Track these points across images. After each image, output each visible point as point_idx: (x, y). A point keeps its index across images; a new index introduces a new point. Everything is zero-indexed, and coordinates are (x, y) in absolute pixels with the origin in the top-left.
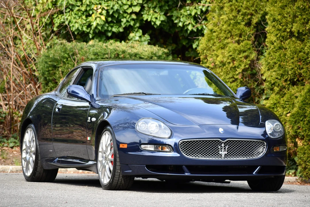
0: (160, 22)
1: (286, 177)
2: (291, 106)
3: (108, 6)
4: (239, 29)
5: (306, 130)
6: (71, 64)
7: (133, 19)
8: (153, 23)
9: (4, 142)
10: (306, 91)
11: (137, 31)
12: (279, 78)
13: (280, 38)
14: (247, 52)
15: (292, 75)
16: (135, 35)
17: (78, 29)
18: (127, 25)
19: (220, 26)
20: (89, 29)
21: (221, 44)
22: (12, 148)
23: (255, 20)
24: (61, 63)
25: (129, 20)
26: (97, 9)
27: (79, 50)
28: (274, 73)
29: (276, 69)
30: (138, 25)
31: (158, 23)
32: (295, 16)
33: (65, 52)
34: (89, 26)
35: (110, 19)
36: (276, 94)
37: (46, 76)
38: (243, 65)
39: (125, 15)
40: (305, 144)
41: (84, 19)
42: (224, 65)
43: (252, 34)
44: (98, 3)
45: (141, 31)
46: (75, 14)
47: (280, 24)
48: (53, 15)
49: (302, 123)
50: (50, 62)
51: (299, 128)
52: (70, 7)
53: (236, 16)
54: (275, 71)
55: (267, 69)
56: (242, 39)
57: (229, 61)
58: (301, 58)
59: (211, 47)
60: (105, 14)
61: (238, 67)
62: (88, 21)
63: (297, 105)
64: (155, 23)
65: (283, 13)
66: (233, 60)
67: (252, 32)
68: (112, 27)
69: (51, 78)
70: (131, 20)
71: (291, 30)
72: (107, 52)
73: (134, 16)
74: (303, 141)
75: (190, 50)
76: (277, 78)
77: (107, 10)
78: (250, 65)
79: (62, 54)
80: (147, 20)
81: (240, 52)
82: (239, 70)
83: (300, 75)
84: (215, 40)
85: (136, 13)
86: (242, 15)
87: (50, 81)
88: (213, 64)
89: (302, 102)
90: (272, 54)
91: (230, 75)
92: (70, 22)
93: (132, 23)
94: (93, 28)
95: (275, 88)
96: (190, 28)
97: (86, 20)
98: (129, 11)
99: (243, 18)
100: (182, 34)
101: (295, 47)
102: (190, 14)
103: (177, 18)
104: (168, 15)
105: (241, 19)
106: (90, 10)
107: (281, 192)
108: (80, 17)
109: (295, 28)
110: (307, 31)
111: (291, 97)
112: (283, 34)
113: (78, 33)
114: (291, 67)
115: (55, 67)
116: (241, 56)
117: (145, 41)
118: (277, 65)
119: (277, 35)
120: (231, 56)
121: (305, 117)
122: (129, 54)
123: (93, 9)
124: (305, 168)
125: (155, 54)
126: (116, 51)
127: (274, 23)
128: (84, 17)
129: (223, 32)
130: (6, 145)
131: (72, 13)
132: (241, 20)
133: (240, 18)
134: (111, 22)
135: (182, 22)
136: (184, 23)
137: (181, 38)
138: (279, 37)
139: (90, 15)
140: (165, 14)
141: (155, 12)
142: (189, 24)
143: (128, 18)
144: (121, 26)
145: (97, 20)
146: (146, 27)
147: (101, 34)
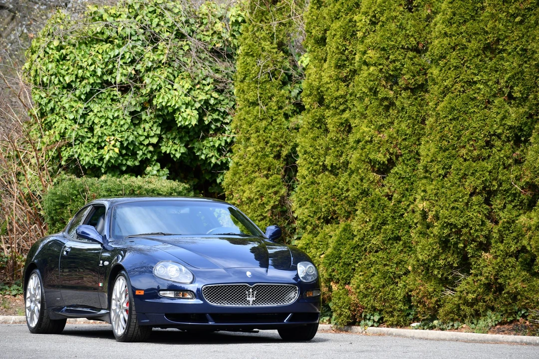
0: (180, 155)
1: (320, 325)
2: (325, 246)
3: (122, 137)
4: (267, 162)
5: (341, 272)
6: (81, 202)
7: (150, 152)
8: (172, 156)
9: (6, 290)
10: (340, 230)
11: (155, 165)
12: (312, 216)
14: (276, 187)
15: (325, 212)
16: (153, 169)
17: (89, 163)
18: (143, 158)
19: (247, 158)
20: (101, 162)
21: (248, 178)
22: (15, 296)
23: (285, 153)
24: (70, 201)
25: (146, 152)
26: (110, 141)
27: (90, 186)
28: (306, 210)
29: (308, 205)
30: (155, 158)
31: (178, 155)
32: (328, 149)
33: (74, 188)
34: (101, 159)
35: (124, 152)
36: (308, 234)
37: (52, 215)
38: (272, 202)
39: (141, 147)
40: (341, 288)
41: (95, 152)
42: (251, 201)
43: (282, 168)
44: (111, 134)
45: (159, 164)
46: (86, 147)
47: (312, 157)
48: (60, 148)
49: (336, 265)
50: (57, 199)
51: (333, 271)
52: (80, 139)
53: (264, 148)
54: (307, 208)
55: (298, 206)
56: (271, 173)
57: (256, 197)
58: (336, 194)
59: (237, 182)
60: (119, 147)
61: (267, 204)
62: (99, 153)
63: (331, 245)
64: (174, 155)
65: (314, 145)
66: (262, 196)
67: (282, 165)
68: (127, 160)
69: (58, 218)
70: (148, 152)
71: (324, 163)
72: (121, 188)
73: (151, 148)
74: (338, 285)
75: (214, 185)
76: (309, 216)
77: (121, 142)
78: (280, 201)
79: (71, 190)
80: (166, 151)
81: (269, 187)
82: (268, 207)
83: (334, 212)
84: (242, 174)
85: (153, 145)
86: (270, 146)
87: (57, 220)
88: (239, 200)
89: (337, 242)
90: (304, 189)
91: (259, 213)
92: (80, 155)
93: (149, 156)
94: (105, 161)
95: (308, 226)
96: (213, 160)
97: (97, 153)
98: (146, 142)
99: (272, 150)
100: (205, 168)
101: (328, 182)
102: (214, 146)
103: (199, 149)
104: (189, 146)
106: (102, 142)
107: (314, 341)
108: (90, 149)
109: (329, 161)
110: (341, 165)
111: (324, 237)
112: (315, 168)
113: (89, 168)
114: (324, 204)
115: (63, 206)
116: (269, 192)
117: (164, 175)
118: (310, 201)
119: (309, 168)
120: (259, 191)
121: (340, 258)
122: (146, 190)
123: (105, 140)
124: (340, 315)
125: (174, 190)
126: (131, 187)
127: (305, 155)
128: (95, 150)
129: (250, 165)
130: (8, 293)
131: (82, 145)
132: (270, 152)
133: (268, 149)
134: (126, 154)
135: (204, 154)
136: (207, 155)
137: (203, 172)
138: (312, 171)
139: (102, 148)
140: (186, 146)
141: (175, 143)
142: (213, 156)
144: (136, 159)
145: (110, 153)
146: (165, 160)
147: (114, 168)
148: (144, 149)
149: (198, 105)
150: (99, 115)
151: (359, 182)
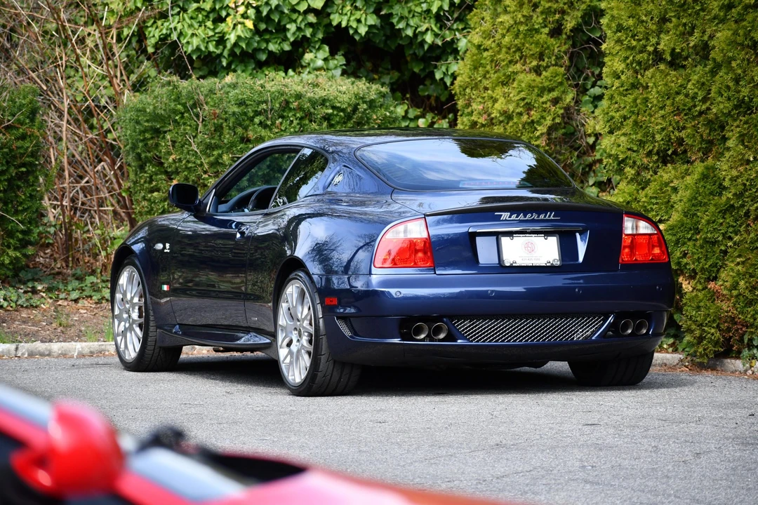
0: (367, 29)
1: (656, 355)
2: (663, 207)
4: (537, 43)
5: (699, 258)
6: (190, 126)
7: (310, 25)
8: (351, 32)
9: (59, 290)
10: (696, 176)
11: (319, 49)
12: (635, 149)
13: (634, 65)
14: (556, 90)
15: (662, 142)
16: (315, 57)
17: (198, 49)
18: (298, 36)
19: (498, 36)
20: (221, 47)
21: (500, 74)
22: (76, 301)
23: (570, 24)
24: (170, 124)
25: (303, 26)
26: (237, 7)
27: (206, 96)
28: (623, 138)
29: (626, 129)
30: (320, 36)
31: (363, 30)
32: (664, 20)
33: (177, 100)
34: (221, 41)
35: (263, 26)
36: (628, 182)
37: (139, 151)
38: (549, 118)
39: (294, 16)
40: (700, 287)
41: (209, 28)
42: (510, 118)
43: (565, 53)
45: (327, 48)
46: (192, 18)
47: (633, 37)
48: (144, 22)
49: (690, 243)
50: (147, 121)
51: (685, 255)
52: (181, 4)
53: (531, 17)
54: (624, 134)
55: (607, 129)
56: (544, 64)
57: (519, 110)
58: (681, 107)
59: (480, 81)
60: (253, 17)
61: (539, 123)
62: (217, 31)
63: (679, 207)
64: (356, 31)
65: (638, 14)
66: (529, 107)
67: (564, 48)
68: (267, 41)
69: (149, 155)
70: (305, 25)
71: (656, 48)
72: (265, 98)
73: (312, 18)
74: (693, 282)
75: (428, 82)
76: (629, 149)
77: (257, 9)
78: (563, 116)
79: (172, 105)
80: (340, 24)
81: (543, 90)
82: (542, 129)
83: (680, 141)
84: (488, 67)
85: (315, 12)
86: (542, 13)
87: (148, 160)
88: (485, 116)
89: (690, 200)
90: (617, 98)
92: (181, 34)
93: (308, 32)
94: (229, 46)
95: (627, 169)
96: (429, 38)
97: (214, 30)
98: (302, 7)
99: (545, 20)
100: (411, 52)
101: (666, 85)
102: (428, 11)
103: (402, 18)
104: (383, 13)
105: (541, 21)
106: (221, 8)
107: (651, 386)
108: (200, 24)
109: (666, 43)
110: (691, 50)
111: (661, 189)
112: (639, 57)
113: (199, 57)
114: (659, 127)
115: (157, 132)
116: (542, 100)
117: (336, 68)
118: (630, 122)
119: (627, 58)
120: (523, 99)
121: (698, 231)
122: (310, 100)
123: (228, 5)
124: (701, 339)
125: (362, 98)
126: (282, 95)
127: (619, 34)
128: (209, 24)
129: (504, 50)
130: (62, 296)
131: (185, 15)
132: (541, 24)
133: (538, 19)
134: (266, 30)
135: (412, 26)
136: (416, 28)
137: (409, 59)
138: (632, 63)
139: (223, 20)
140: (377, 12)
141: (356, 8)
142: (427, 30)
143: (301, 22)
144: (285, 39)
145: (237, 30)
146: (338, 39)
147: (245, 57)
148: (299, 21)
151: (731, 84)
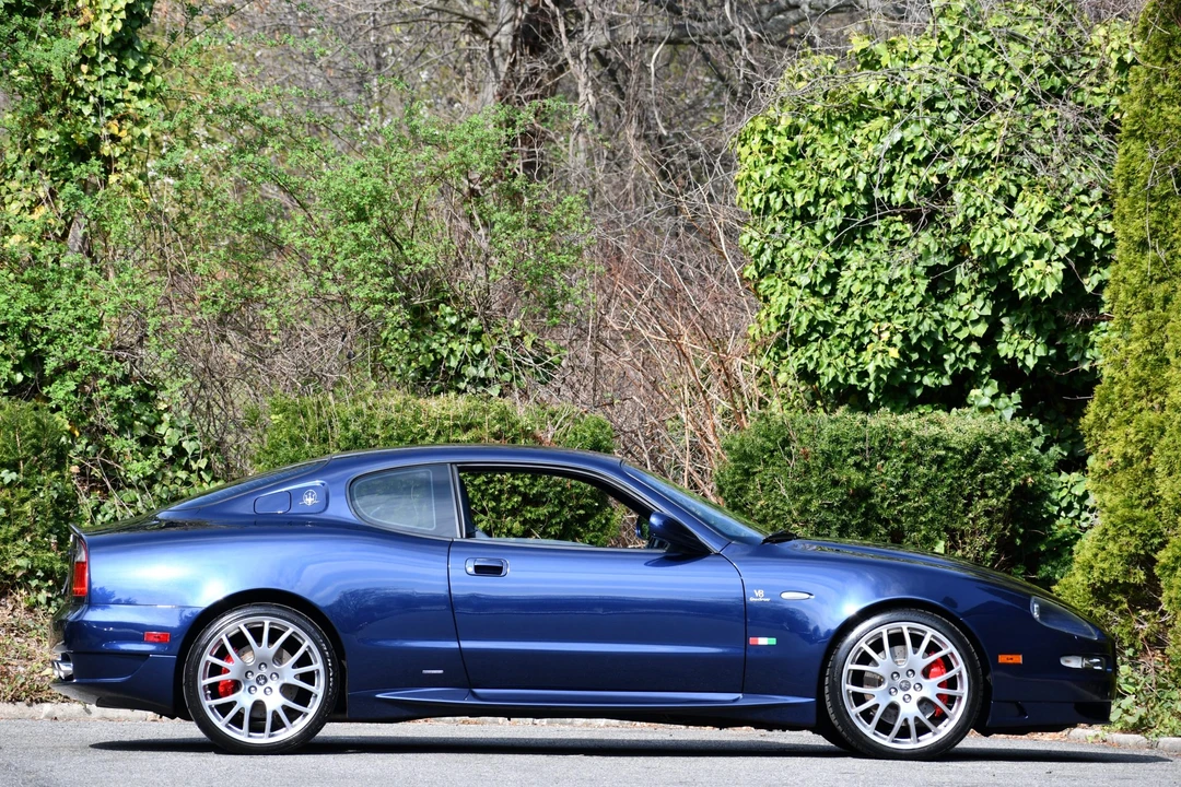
0: (1035, 361)
3: (906, 324)
6: (779, 466)
7: (974, 355)
8: (1019, 365)
11: (987, 385)
16: (981, 395)
17: (835, 381)
18: (958, 368)
19: (1128, 367)
20: (865, 380)
24: (759, 464)
25: (964, 357)
26: (880, 332)
30: (987, 369)
31: (1031, 362)
33: (767, 436)
34: (865, 373)
35: (913, 356)
39: (953, 345)
41: (851, 358)
42: (1129, 463)
44: (882, 316)
45: (996, 383)
46: (832, 345)
52: (821, 329)
57: (1138, 454)
59: (1106, 420)
60: (899, 345)
62: (860, 361)
64: (1024, 364)
66: (1148, 451)
68: (923, 374)
70: (967, 356)
72: (863, 435)
73: (975, 348)
77: (905, 334)
79: (761, 441)
80: (1007, 355)
84: (1116, 404)
85: (979, 340)
91: (1144, 490)
92: (817, 364)
93: (971, 365)
94: (872, 378)
97: (856, 359)
98: (962, 335)
103: (1076, 349)
106: (863, 334)
108: (842, 352)
115: (746, 474)
117: (1008, 407)
120: (1142, 441)
123: (870, 331)
126: (885, 432)
128: (851, 352)
129: (1130, 383)
131: (824, 342)
134: (919, 362)
139: (864, 348)
140: (1050, 342)
141: (1025, 336)
143: (961, 353)
144: (943, 373)
145: (880, 357)
146: (1009, 375)
147: (898, 392)
148: (958, 351)
149: (1063, 250)
150: (862, 275)
